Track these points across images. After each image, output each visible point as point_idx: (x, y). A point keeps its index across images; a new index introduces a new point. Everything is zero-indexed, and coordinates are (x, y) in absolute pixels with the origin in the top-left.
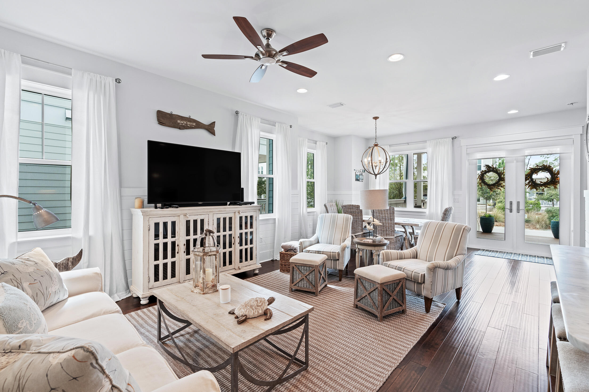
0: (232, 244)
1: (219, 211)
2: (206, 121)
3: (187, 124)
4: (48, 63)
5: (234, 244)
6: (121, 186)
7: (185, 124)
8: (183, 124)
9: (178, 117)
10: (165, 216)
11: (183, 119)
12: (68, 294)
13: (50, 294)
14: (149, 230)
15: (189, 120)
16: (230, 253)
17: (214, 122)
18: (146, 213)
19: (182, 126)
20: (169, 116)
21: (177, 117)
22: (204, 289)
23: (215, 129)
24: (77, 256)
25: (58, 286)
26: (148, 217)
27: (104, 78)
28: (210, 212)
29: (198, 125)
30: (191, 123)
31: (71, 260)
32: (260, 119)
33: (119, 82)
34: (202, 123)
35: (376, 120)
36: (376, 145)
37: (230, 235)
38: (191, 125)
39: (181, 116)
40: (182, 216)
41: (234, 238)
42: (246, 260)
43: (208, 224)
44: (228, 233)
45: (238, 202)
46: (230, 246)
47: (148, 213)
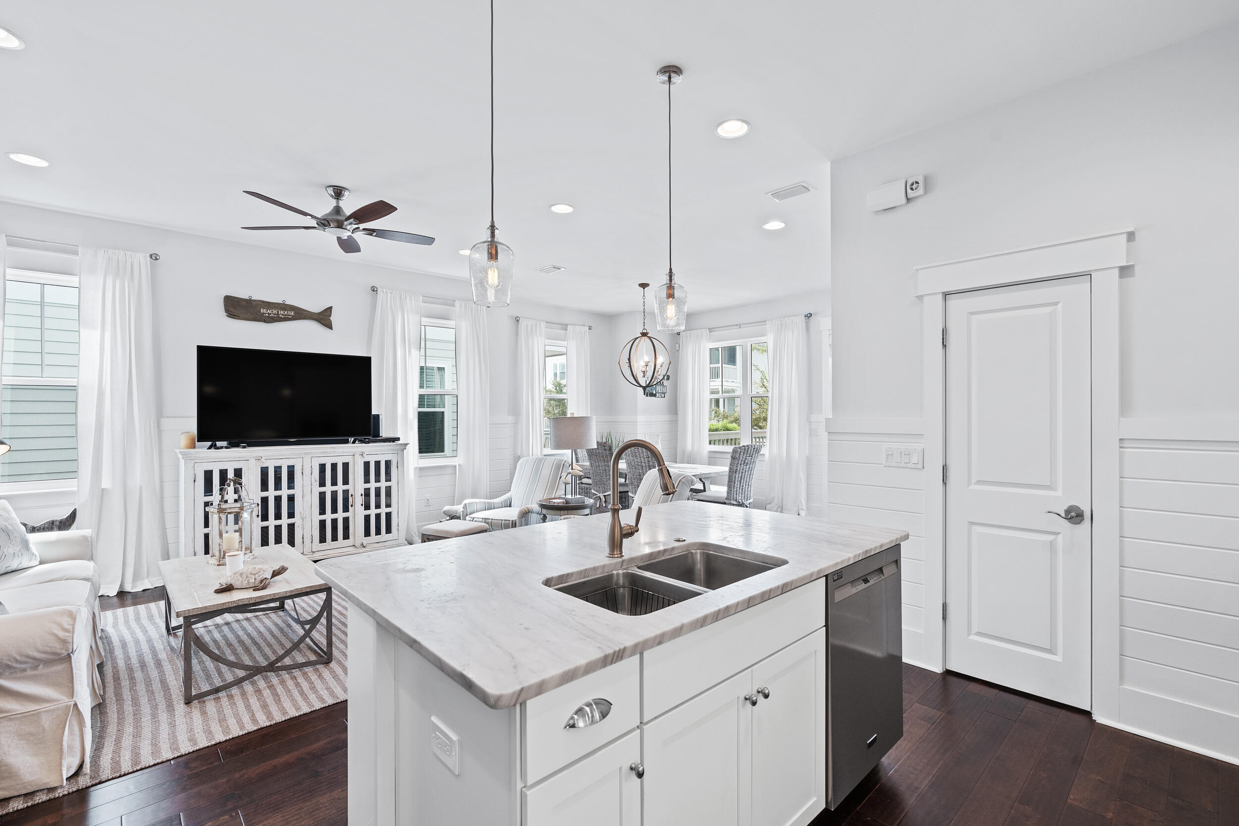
0: (350, 506)
1: (323, 452)
2: (316, 307)
3: (278, 314)
4: (44, 241)
5: (352, 506)
6: (160, 414)
7: (275, 314)
8: (271, 314)
9: (261, 303)
10: (222, 460)
11: (271, 307)
12: (39, 560)
13: (5, 556)
14: (195, 481)
15: (284, 306)
16: (346, 521)
17: (331, 308)
18: (189, 456)
19: (268, 317)
20: (245, 303)
21: (260, 305)
22: (221, 559)
23: (331, 318)
24: (67, 519)
25: (20, 547)
26: (193, 462)
27: (131, 255)
28: (306, 454)
29: (300, 314)
30: (286, 313)
31: (58, 523)
32: (421, 297)
33: (156, 259)
34: (306, 311)
35: (644, 288)
36: (644, 334)
37: (346, 492)
38: (286, 315)
39: (268, 302)
40: (253, 461)
41: (352, 495)
42: (378, 532)
43: (302, 473)
44: (340, 488)
45: (367, 439)
46: (346, 509)
47: (192, 456)
